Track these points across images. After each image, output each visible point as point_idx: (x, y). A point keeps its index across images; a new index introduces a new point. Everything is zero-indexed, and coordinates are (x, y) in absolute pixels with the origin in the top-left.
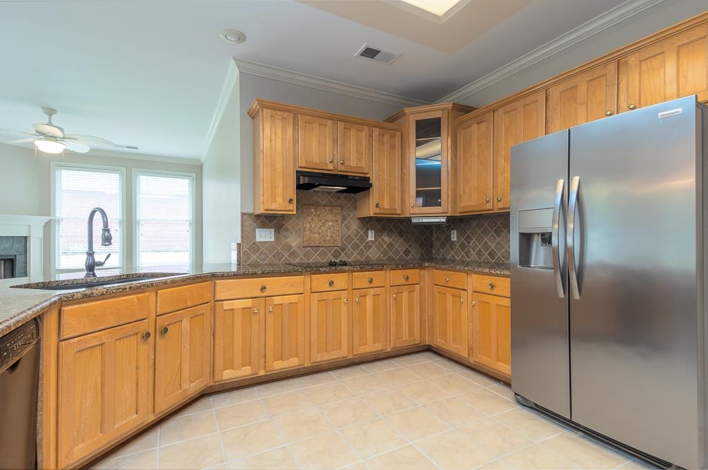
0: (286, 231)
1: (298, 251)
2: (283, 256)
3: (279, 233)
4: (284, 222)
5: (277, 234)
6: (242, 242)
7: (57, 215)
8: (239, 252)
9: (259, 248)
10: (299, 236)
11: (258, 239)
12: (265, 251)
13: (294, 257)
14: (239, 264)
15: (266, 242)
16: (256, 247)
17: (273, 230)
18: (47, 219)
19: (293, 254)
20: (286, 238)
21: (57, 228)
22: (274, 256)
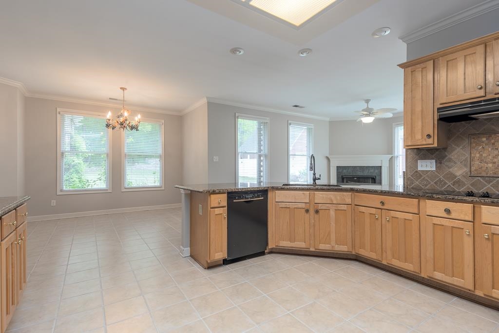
0: (450, 161)
1: (464, 180)
2: (445, 183)
3: (441, 163)
4: (446, 153)
5: (439, 165)
6: (406, 170)
7: (396, 154)
8: (404, 178)
9: (421, 176)
10: (465, 166)
11: (420, 168)
12: (427, 178)
13: (459, 185)
14: (404, 187)
15: (427, 171)
16: (418, 175)
17: (434, 161)
18: (392, 156)
19: (458, 183)
20: (449, 168)
21: (396, 162)
22: (435, 183)
